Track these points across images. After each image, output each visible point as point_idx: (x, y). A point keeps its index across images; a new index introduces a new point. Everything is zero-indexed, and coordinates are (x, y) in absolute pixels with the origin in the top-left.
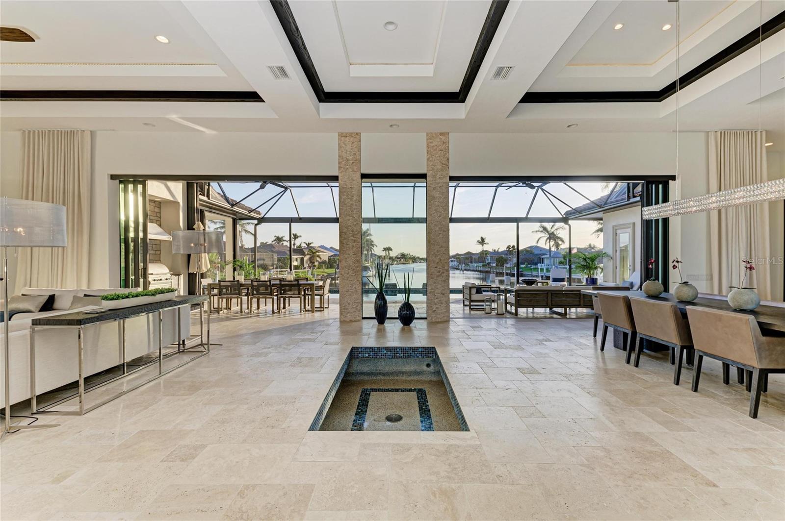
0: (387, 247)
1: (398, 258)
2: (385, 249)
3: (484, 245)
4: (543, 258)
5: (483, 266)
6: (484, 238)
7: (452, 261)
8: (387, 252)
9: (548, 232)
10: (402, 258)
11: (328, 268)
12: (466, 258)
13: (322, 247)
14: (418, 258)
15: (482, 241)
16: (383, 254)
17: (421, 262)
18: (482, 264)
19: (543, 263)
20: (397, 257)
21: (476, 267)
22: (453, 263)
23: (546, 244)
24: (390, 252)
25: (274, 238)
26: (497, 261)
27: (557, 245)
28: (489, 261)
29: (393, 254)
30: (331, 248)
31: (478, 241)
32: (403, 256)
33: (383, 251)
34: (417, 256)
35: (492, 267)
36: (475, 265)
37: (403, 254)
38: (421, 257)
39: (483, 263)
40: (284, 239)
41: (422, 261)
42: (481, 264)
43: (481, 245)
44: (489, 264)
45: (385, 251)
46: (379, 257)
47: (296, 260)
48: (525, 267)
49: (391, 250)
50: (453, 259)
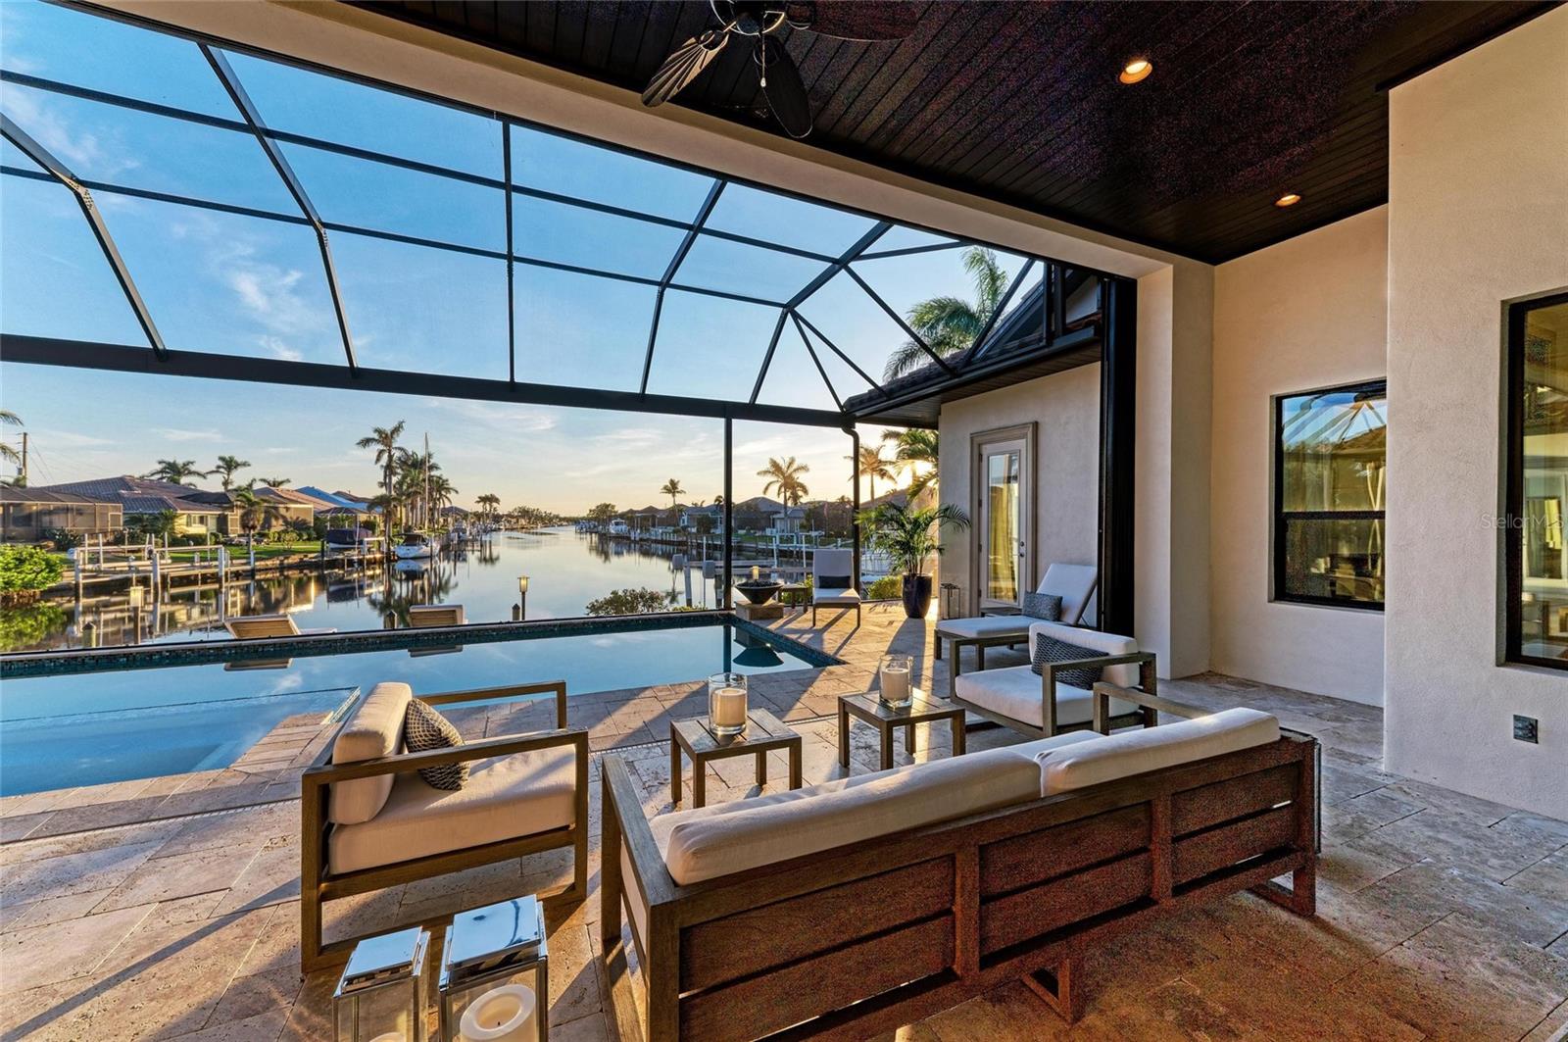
0: (488, 494)
1: (513, 517)
2: (484, 499)
3: (677, 494)
4: (774, 519)
5: (674, 532)
6: (676, 481)
7: (617, 524)
8: (488, 506)
9: (783, 474)
10: (523, 517)
11: (309, 539)
12: (644, 518)
13: (309, 491)
14: (557, 517)
15: (672, 488)
16: (479, 508)
17: (561, 525)
18: (673, 528)
19: (774, 527)
20: (510, 515)
21: (662, 534)
22: (619, 527)
23: (779, 494)
24: (495, 505)
25: (159, 467)
26: (699, 524)
27: (796, 498)
28: (686, 523)
29: (502, 509)
30: (338, 494)
31: (665, 488)
32: (525, 513)
33: (478, 502)
34: (555, 513)
35: (690, 533)
36: (660, 531)
37: (524, 510)
38: (562, 516)
39: (675, 526)
40: (193, 468)
41: (565, 523)
42: (670, 529)
43: (671, 495)
44: (685, 528)
45: (482, 504)
46: (465, 515)
47: (202, 520)
48: (745, 535)
49: (497, 500)
50: (619, 520)
